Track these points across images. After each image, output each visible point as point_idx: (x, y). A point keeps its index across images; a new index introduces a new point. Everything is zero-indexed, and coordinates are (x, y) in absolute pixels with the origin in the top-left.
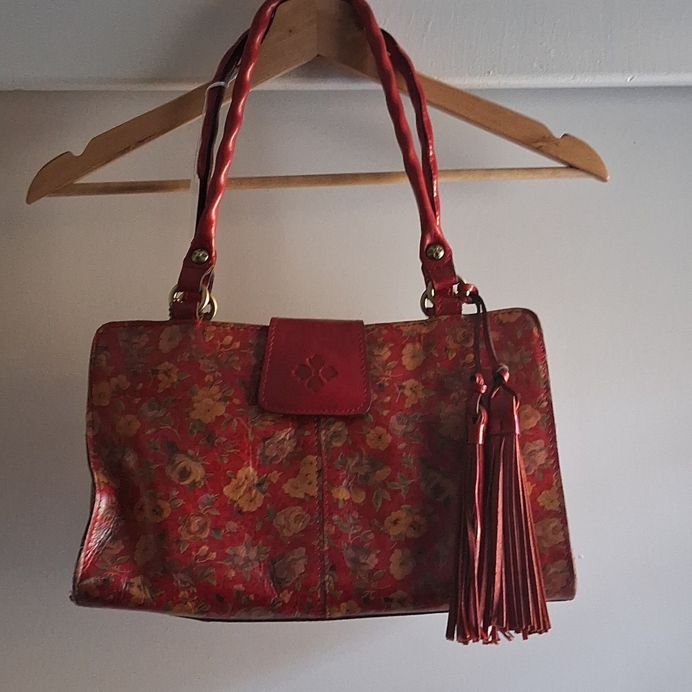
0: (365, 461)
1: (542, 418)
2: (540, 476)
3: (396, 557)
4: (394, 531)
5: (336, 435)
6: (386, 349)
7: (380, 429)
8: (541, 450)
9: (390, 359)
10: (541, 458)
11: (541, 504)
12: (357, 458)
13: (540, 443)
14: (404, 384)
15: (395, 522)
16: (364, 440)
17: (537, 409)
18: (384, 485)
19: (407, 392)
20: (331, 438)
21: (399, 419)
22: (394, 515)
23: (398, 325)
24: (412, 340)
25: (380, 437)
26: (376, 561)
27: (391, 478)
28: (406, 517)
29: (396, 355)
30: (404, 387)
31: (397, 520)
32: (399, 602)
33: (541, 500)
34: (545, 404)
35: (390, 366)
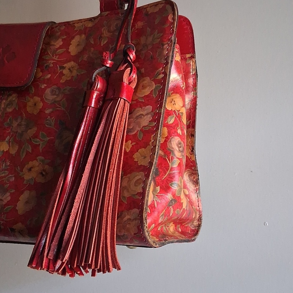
0: (23, 123)
1: (156, 88)
2: (141, 137)
3: (25, 196)
4: (28, 176)
5: (10, 104)
6: (60, 40)
7: (37, 99)
8: (147, 114)
9: (60, 47)
10: (146, 121)
11: (136, 160)
12: (19, 120)
13: (149, 108)
14: (64, 66)
15: (30, 170)
16: (25, 106)
17: (154, 80)
18: (29, 141)
19: (65, 72)
20: (7, 105)
21: (53, 91)
22: (31, 164)
23: (74, 22)
24: (80, 33)
25: (35, 105)
26: (9, 198)
27: (36, 136)
28: (38, 166)
29: (67, 44)
30: (64, 68)
31: (32, 168)
32: (19, 232)
33: (137, 156)
34: (162, 76)
35: (59, 52)
